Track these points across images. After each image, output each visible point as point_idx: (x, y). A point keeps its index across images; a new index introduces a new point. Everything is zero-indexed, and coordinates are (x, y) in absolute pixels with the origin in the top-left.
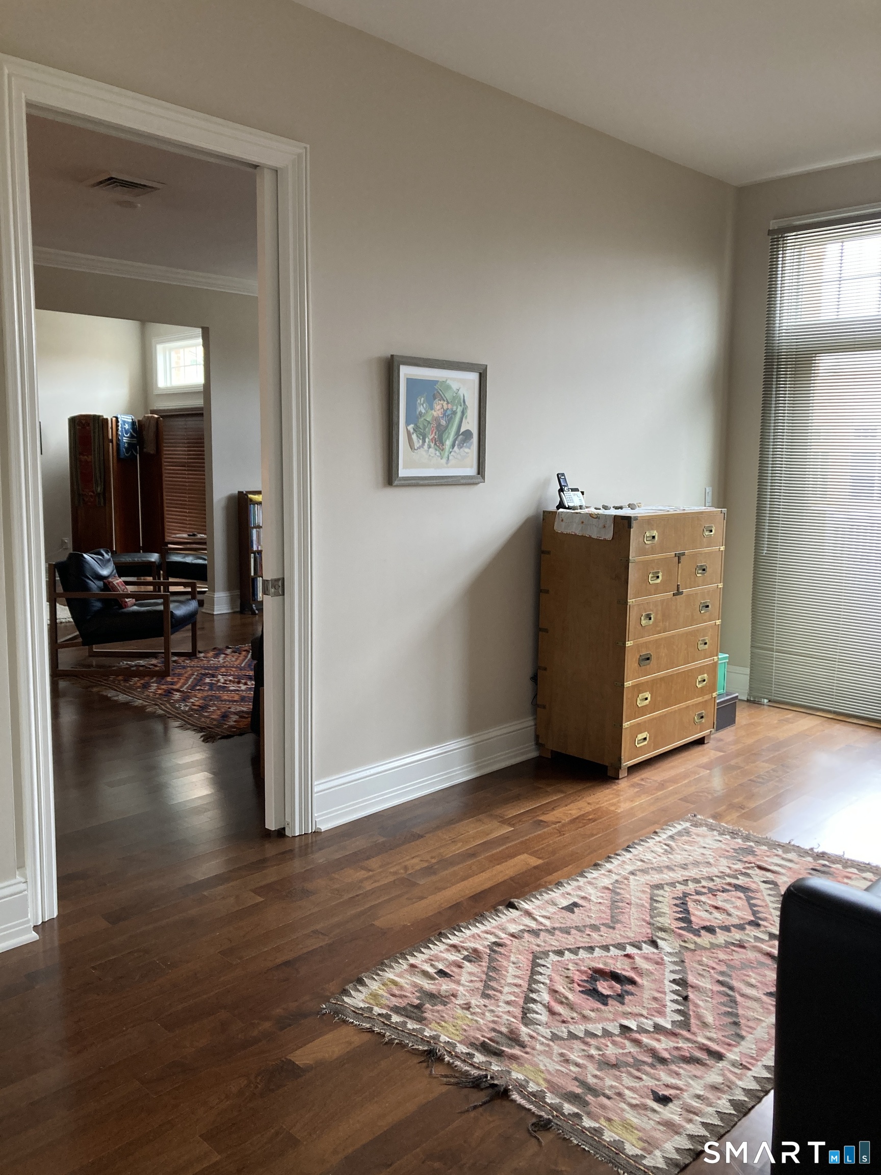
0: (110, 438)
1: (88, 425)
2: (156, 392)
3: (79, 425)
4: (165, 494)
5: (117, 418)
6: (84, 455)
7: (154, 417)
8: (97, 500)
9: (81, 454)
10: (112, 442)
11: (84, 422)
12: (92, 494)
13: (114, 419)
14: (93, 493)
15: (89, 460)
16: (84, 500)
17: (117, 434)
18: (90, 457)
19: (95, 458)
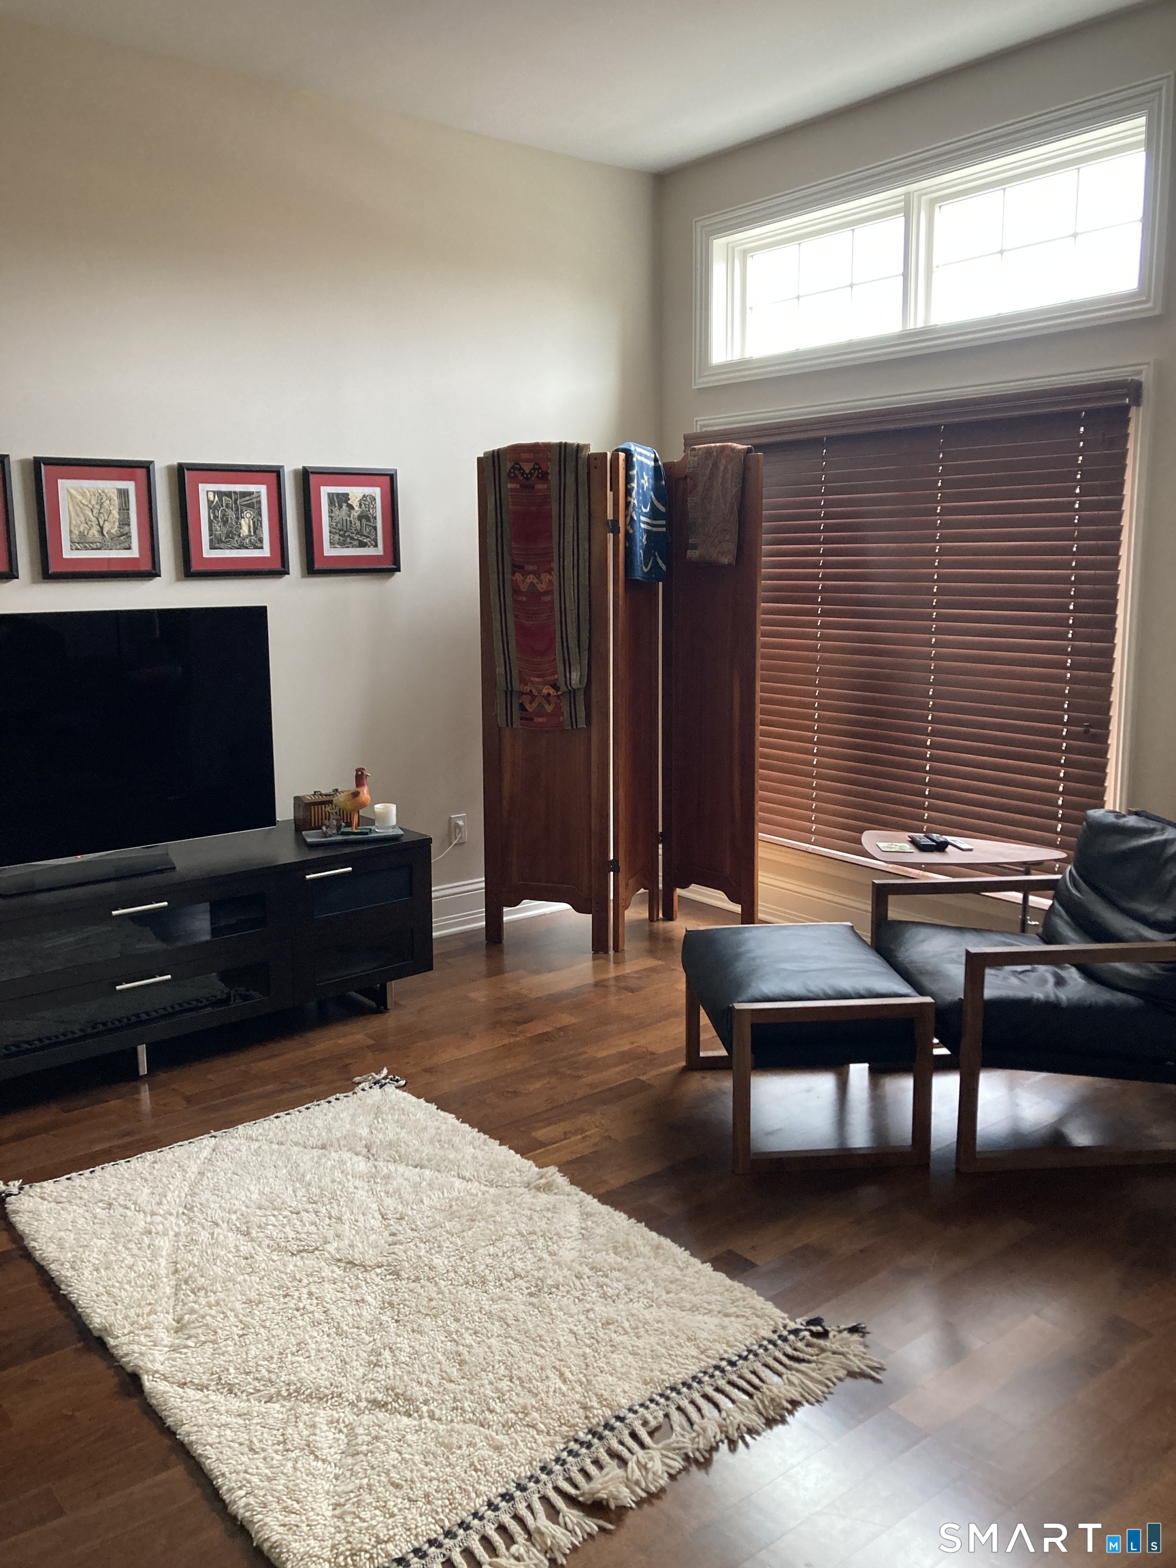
0: (610, 516)
1: (544, 477)
2: (701, 382)
3: (512, 478)
4: (759, 684)
5: (629, 454)
6: (525, 573)
7: (733, 449)
8: (565, 709)
9: (517, 567)
10: (615, 531)
11: (527, 468)
12: (552, 691)
13: (622, 455)
14: (555, 686)
15: (541, 587)
16: (522, 708)
17: (627, 504)
18: (545, 577)
19: (562, 578)
